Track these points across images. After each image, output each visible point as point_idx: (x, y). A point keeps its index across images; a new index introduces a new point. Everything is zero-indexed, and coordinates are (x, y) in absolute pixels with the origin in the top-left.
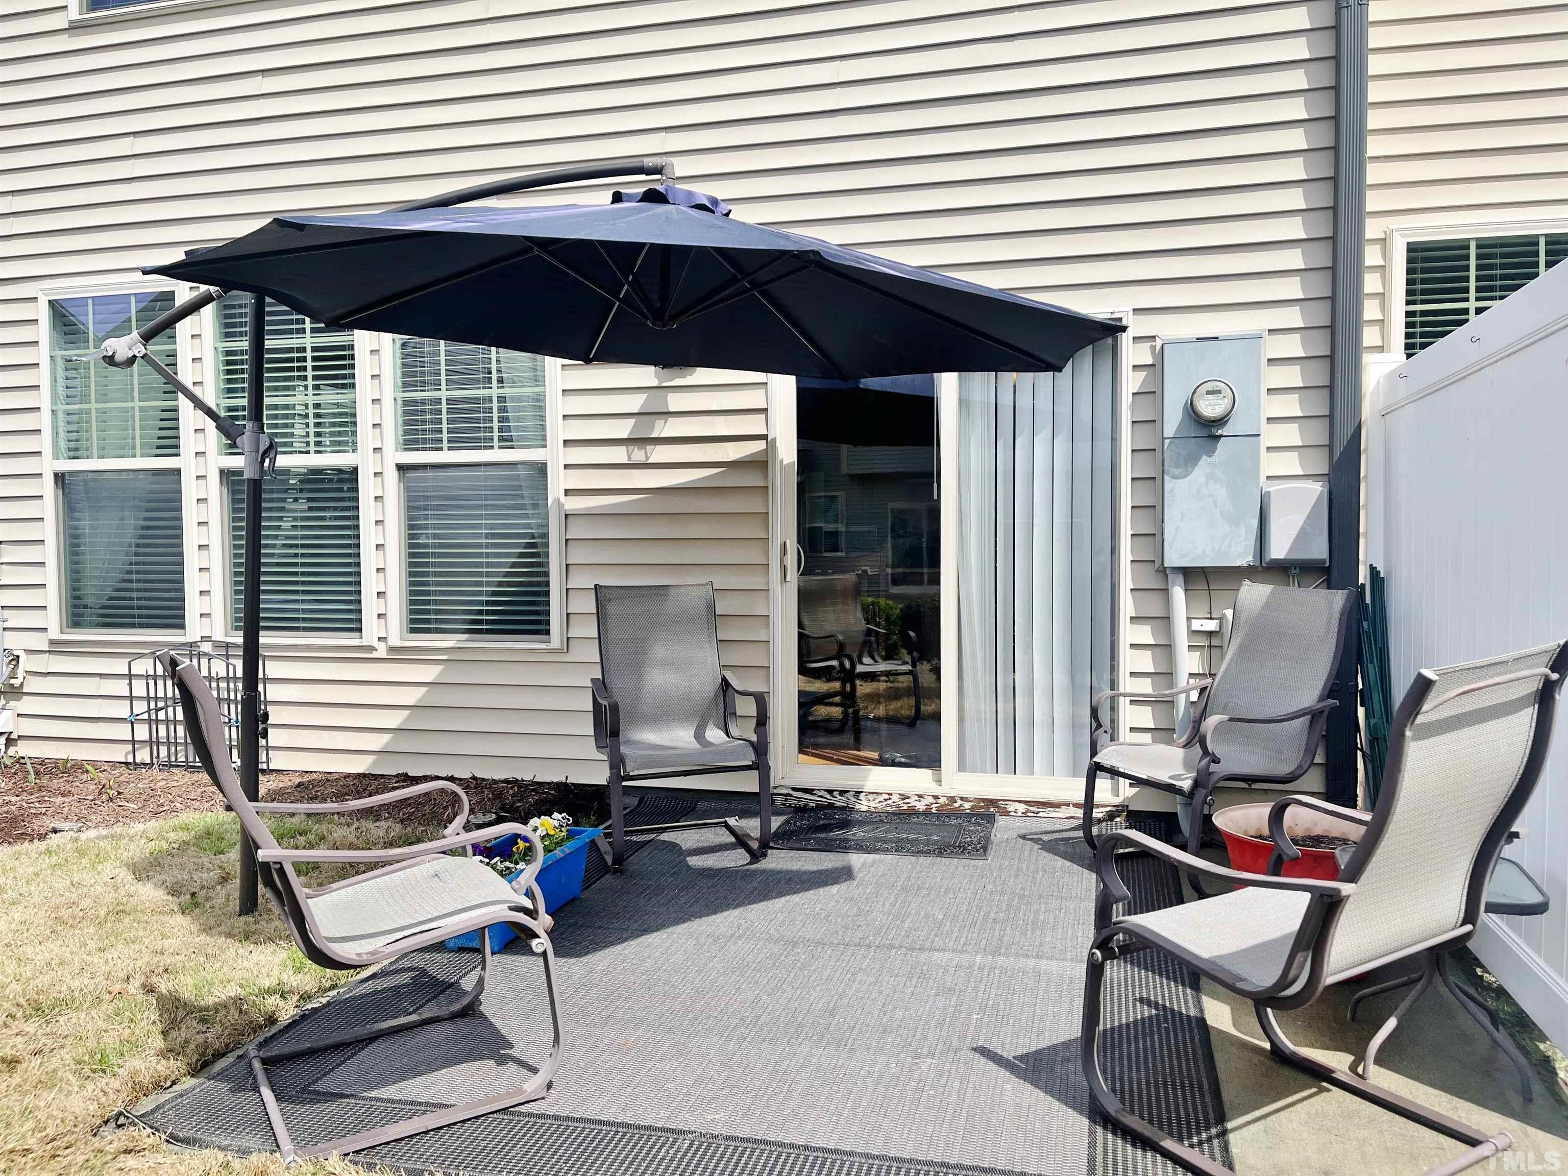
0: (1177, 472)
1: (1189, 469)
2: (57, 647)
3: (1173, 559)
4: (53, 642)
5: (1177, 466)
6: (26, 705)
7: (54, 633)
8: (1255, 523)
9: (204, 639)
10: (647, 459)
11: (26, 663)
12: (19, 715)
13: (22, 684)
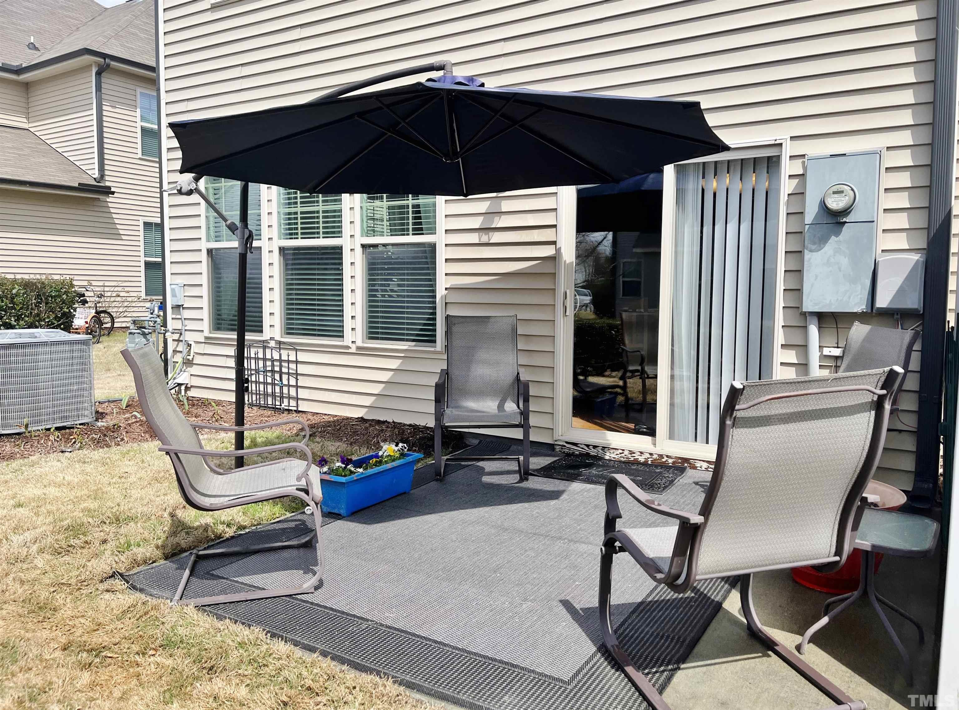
0: (813, 247)
1: (822, 246)
2: (209, 341)
3: (809, 306)
4: (206, 338)
5: (814, 243)
6: (195, 370)
7: (206, 333)
8: (868, 282)
9: (272, 339)
10: (489, 240)
11: (195, 348)
12: (191, 375)
13: (193, 359)
